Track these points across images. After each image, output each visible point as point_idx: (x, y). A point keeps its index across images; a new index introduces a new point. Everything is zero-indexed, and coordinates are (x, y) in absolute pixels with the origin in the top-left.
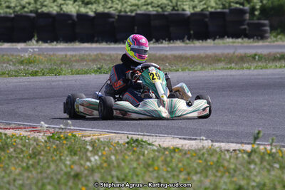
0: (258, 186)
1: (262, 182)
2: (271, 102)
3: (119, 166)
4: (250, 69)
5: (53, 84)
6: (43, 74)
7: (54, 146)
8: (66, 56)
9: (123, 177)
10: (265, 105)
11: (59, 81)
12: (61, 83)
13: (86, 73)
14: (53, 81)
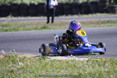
0: (88, 74)
1: (90, 72)
2: (110, 41)
3: (31, 67)
4: (104, 27)
5: (14, 35)
6: (10, 31)
7: (6, 60)
8: (24, 23)
9: (32, 71)
10: (107, 42)
11: (17, 33)
12: (18, 34)
13: (30, 30)
14: (14, 34)
